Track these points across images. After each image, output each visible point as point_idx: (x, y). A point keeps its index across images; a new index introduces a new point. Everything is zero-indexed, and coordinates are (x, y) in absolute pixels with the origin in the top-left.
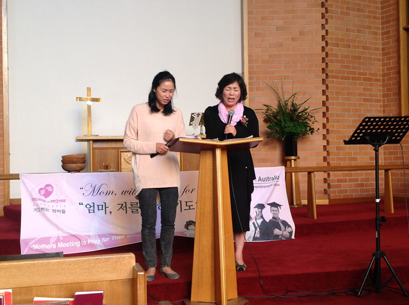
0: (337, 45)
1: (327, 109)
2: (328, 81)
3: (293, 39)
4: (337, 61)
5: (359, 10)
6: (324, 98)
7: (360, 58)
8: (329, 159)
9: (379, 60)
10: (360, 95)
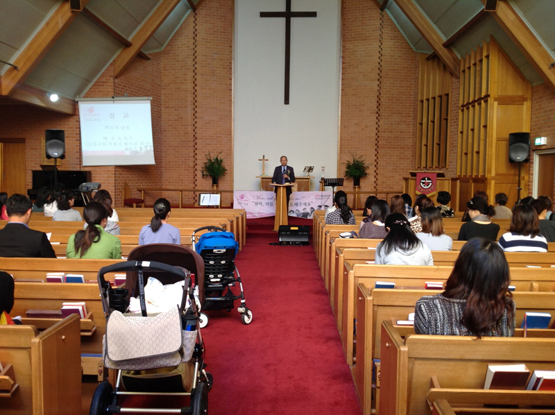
0: (385, 132)
1: (377, 163)
2: (378, 150)
3: (362, 129)
4: (384, 140)
5: (399, 114)
6: (376, 158)
7: (398, 137)
8: (377, 187)
9: (410, 138)
10: (397, 156)
